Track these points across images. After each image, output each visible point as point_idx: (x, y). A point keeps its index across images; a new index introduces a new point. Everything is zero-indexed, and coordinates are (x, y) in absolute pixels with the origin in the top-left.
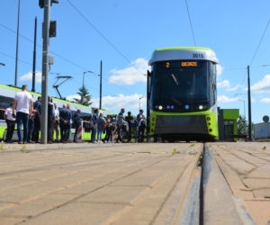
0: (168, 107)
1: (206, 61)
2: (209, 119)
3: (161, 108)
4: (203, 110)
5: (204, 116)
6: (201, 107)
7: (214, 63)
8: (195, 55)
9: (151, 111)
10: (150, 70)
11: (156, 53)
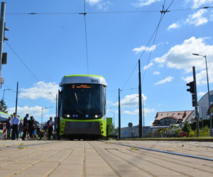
0: (74, 116)
1: (99, 85)
2: (102, 124)
3: (68, 116)
4: (98, 118)
5: (99, 122)
6: (96, 116)
7: (105, 86)
8: (93, 80)
9: (61, 118)
10: (60, 89)
11: (65, 78)
